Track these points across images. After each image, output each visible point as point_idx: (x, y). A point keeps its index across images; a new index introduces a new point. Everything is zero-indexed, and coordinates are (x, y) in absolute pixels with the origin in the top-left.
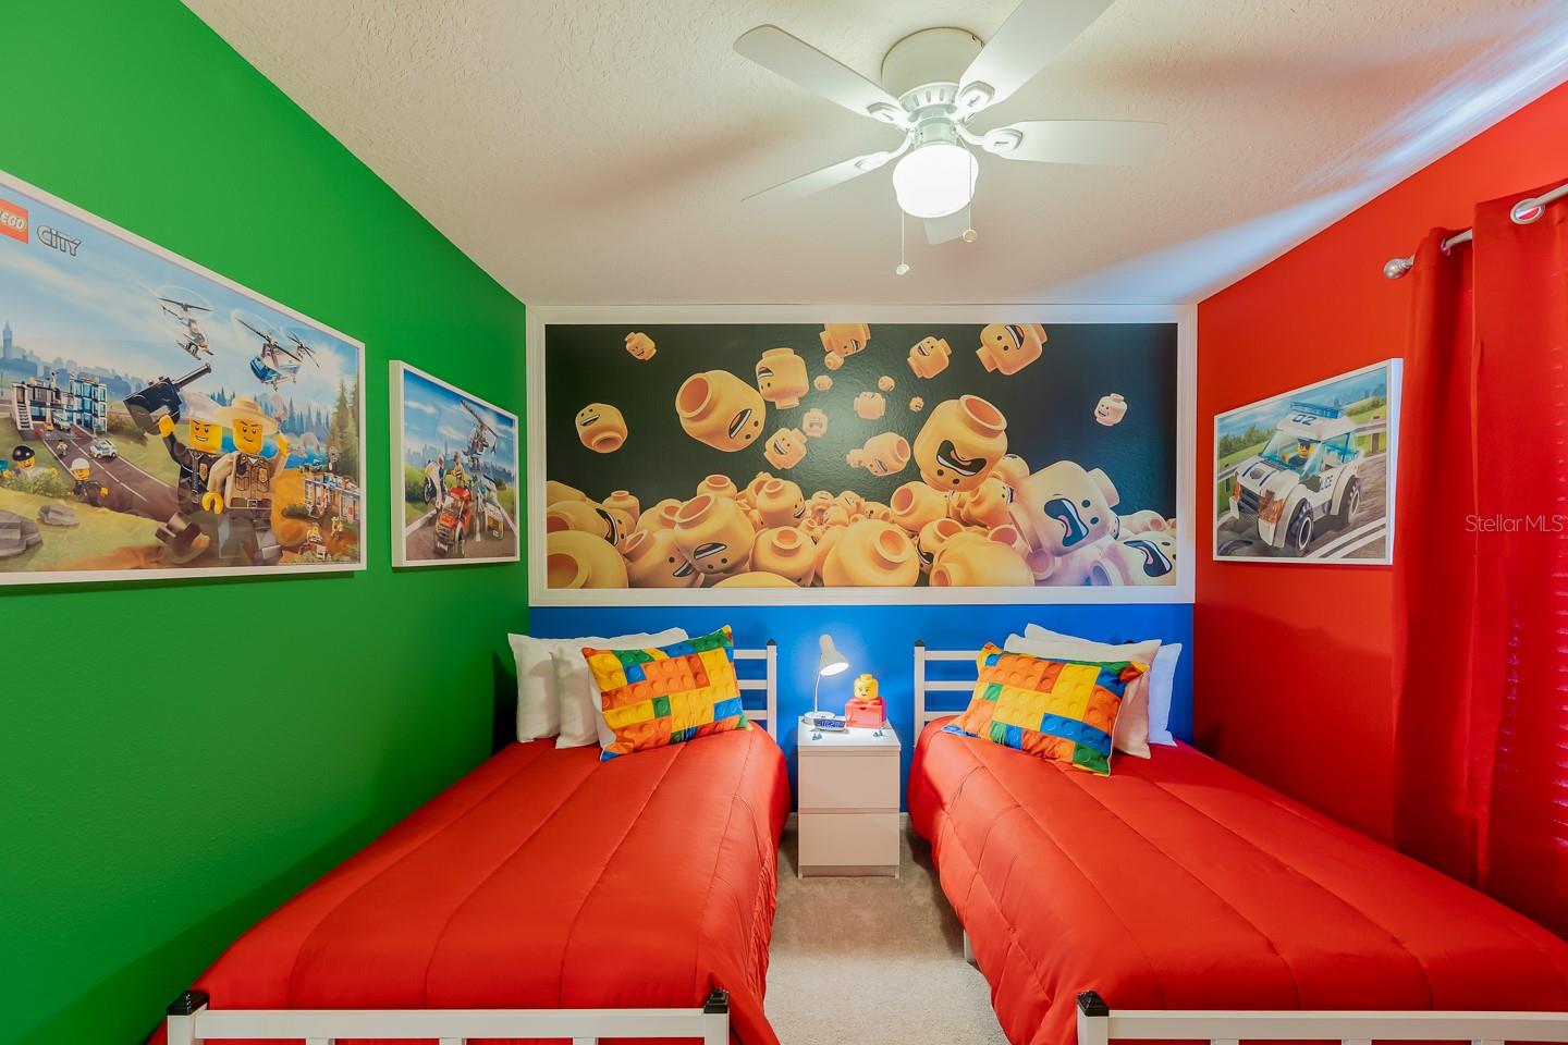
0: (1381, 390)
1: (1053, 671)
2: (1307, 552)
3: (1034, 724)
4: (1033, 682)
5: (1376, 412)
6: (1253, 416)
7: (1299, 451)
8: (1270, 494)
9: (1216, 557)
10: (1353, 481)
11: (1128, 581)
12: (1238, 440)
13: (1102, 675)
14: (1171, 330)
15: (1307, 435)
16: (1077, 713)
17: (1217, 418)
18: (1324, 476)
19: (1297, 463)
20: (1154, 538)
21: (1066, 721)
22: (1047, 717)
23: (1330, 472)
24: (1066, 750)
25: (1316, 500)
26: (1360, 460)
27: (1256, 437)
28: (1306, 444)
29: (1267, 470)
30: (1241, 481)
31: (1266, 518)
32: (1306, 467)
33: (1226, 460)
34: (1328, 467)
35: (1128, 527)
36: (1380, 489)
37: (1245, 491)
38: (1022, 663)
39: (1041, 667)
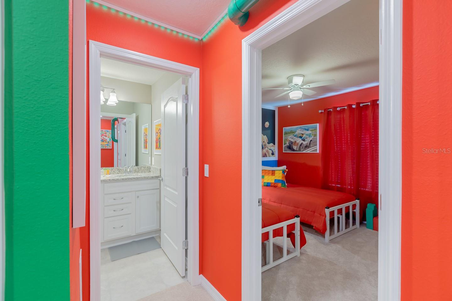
0: (316, 128)
1: (273, 172)
2: (303, 151)
3: (273, 181)
4: (271, 174)
5: (315, 131)
6: (292, 128)
7: (301, 135)
8: (296, 142)
9: (284, 152)
10: (311, 140)
11: (269, 156)
12: (288, 132)
13: (283, 172)
14: (274, 111)
15: (303, 133)
16: (280, 178)
17: (284, 128)
18: (306, 139)
19: (301, 137)
20: (272, 148)
21: (279, 180)
22: (275, 180)
23: (307, 139)
24: (280, 185)
25: (305, 143)
26: (313, 137)
27: (292, 132)
28: (303, 134)
29: (295, 138)
30: (289, 139)
31: (295, 145)
32: (303, 138)
33: (286, 135)
34: (307, 138)
35: (269, 146)
36: (316, 142)
37: (290, 141)
38: (267, 172)
39: (271, 172)
